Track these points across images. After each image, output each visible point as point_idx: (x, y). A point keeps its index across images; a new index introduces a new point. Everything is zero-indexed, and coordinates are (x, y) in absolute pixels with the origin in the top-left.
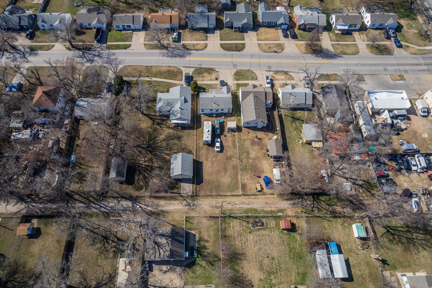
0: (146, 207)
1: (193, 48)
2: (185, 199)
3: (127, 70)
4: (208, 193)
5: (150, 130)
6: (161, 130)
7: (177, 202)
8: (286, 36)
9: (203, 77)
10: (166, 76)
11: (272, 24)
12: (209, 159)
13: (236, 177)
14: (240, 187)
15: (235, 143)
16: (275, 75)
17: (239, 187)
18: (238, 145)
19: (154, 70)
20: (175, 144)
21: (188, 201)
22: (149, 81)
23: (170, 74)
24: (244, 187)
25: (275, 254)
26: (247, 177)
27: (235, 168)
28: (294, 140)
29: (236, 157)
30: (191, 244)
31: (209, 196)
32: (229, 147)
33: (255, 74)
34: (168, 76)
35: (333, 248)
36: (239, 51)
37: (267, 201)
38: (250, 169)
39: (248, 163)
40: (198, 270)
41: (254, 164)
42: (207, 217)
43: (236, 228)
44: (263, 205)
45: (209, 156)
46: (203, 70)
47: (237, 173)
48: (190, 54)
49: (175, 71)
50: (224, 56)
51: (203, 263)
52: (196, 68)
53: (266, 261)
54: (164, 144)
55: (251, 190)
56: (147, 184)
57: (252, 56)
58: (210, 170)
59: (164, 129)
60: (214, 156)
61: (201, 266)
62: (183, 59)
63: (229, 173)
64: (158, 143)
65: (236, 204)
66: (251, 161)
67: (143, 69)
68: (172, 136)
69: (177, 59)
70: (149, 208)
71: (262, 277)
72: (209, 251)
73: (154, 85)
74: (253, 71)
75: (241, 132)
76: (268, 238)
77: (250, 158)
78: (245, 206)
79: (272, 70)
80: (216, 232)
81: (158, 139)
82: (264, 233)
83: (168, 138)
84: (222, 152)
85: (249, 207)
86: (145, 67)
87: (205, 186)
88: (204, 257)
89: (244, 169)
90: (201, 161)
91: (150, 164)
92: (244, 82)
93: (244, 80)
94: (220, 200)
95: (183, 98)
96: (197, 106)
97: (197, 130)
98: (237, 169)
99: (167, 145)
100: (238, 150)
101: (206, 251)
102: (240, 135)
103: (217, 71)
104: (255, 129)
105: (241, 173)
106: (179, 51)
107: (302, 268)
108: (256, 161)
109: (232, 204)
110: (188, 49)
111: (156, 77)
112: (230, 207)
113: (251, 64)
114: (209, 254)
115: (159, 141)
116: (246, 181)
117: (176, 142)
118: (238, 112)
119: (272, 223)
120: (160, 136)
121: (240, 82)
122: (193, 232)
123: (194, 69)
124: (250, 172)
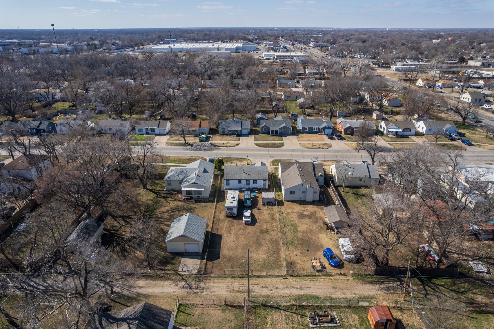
1: (222, 146)
2: (183, 279)
4: (227, 273)
5: (150, 202)
6: (166, 202)
7: (167, 283)
8: (331, 138)
10: (186, 162)
11: (314, 130)
12: (233, 232)
13: (277, 253)
14: (285, 265)
15: (275, 216)
16: (323, 162)
17: (282, 265)
18: (278, 218)
21: (190, 281)
23: (191, 160)
24: (290, 265)
26: (295, 253)
27: (275, 242)
29: (276, 230)
31: (229, 276)
32: (264, 219)
36: (277, 148)
37: (336, 284)
38: (300, 244)
39: (295, 236)
41: (305, 238)
42: (220, 306)
43: (278, 326)
44: (330, 290)
45: (233, 229)
46: (233, 159)
47: (278, 249)
48: (218, 149)
50: (260, 150)
52: (224, 158)
54: (166, 215)
55: (303, 269)
57: (293, 151)
58: (233, 244)
59: (170, 202)
60: (240, 229)
62: (209, 152)
63: (264, 248)
64: (157, 214)
65: (277, 288)
66: (299, 234)
68: (180, 208)
69: (202, 152)
73: (168, 167)
75: (283, 205)
77: (298, 231)
79: (319, 159)
81: (159, 210)
83: (173, 210)
84: (254, 224)
87: (222, 263)
89: (290, 244)
90: (219, 233)
95: (203, 169)
96: (220, 184)
97: (217, 203)
98: (278, 244)
99: (171, 216)
100: (279, 223)
102: (281, 208)
103: (250, 159)
104: (302, 202)
105: (285, 248)
106: (206, 147)
108: (309, 234)
109: (270, 288)
110: (216, 146)
111: (173, 162)
112: (265, 292)
115: (159, 213)
116: (293, 258)
118: (278, 189)
119: (353, 318)
120: (163, 208)
124: (299, 247)
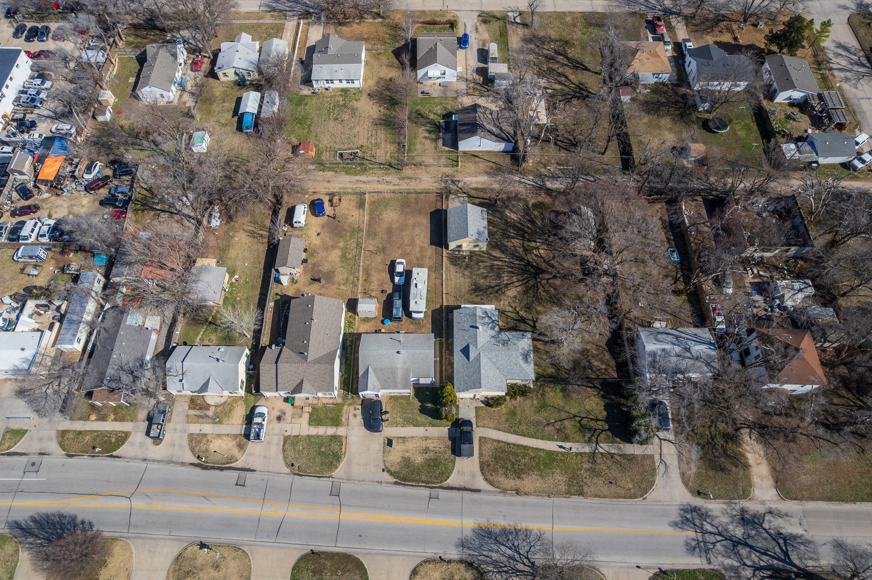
0: (523, 180)
1: (453, 567)
2: (461, 189)
3: (633, 480)
4: (422, 196)
5: (539, 308)
6: (515, 307)
7: (475, 186)
9: (426, 450)
10: (523, 458)
12: (418, 249)
13: (371, 219)
14: (367, 205)
15: (365, 277)
16: (235, 451)
17: (370, 205)
18: (361, 273)
19: (559, 478)
20: (485, 278)
21: (455, 188)
22: (566, 439)
23: (513, 464)
24: (361, 205)
25: (332, 124)
26: (353, 219)
27: (371, 234)
28: (246, 282)
29: (366, 252)
30: (449, 136)
31: (420, 193)
32: (379, 271)
33: (285, 458)
34: (518, 456)
35: (248, 121)
36: (313, 552)
37: (327, 185)
38: (345, 230)
39: (347, 241)
40: (439, 110)
41: (336, 239)
42: (425, 166)
43: (382, 152)
44: (334, 179)
45: (418, 255)
46: (423, 478)
47: (369, 225)
48: (463, 544)
49: (501, 471)
50: (360, 533)
51: (432, 116)
52: (445, 484)
53: (346, 117)
54: (506, 279)
55: (350, 200)
56: (527, 211)
57: (279, 529)
58: (417, 231)
59: (511, 309)
60: (409, 254)
61: (435, 114)
62: (483, 522)
63: (385, 225)
64: (518, 281)
65: (378, 181)
66: (341, 244)
67: (589, 482)
68: (491, 294)
69: (500, 522)
70: (517, 178)
71: (355, 102)
72: (423, 128)
73: (551, 428)
74: (287, 470)
76: (338, 140)
77: (342, 249)
78: (363, 178)
79: (235, 474)
80: (413, 148)
81: (519, 289)
82: (342, 145)
83: (500, 289)
84: (392, 261)
85: (358, 178)
86: (586, 489)
87: (428, 208)
88: (431, 122)
89: (355, 231)
90: (434, 247)
91: (526, 243)
92: (321, 431)
93: (318, 436)
94: (404, 186)
95: (472, 356)
96: (441, 361)
97: (441, 306)
98: (368, 231)
99: (499, 276)
100: (362, 264)
101: (428, 128)
102: (352, 292)
103: (385, 473)
105: (362, 226)
106: (495, 556)
107: (299, 110)
108: (330, 244)
109: (384, 182)
110: (470, 565)
111: (550, 453)
112: (388, 178)
113: (289, 495)
114: (424, 126)
115: (517, 284)
116: (356, 213)
117: (482, 281)
118: (348, 343)
119: (325, 157)
120: (515, 293)
121: (331, 431)
122: (447, 149)
123: (450, 481)
124: (346, 227)
